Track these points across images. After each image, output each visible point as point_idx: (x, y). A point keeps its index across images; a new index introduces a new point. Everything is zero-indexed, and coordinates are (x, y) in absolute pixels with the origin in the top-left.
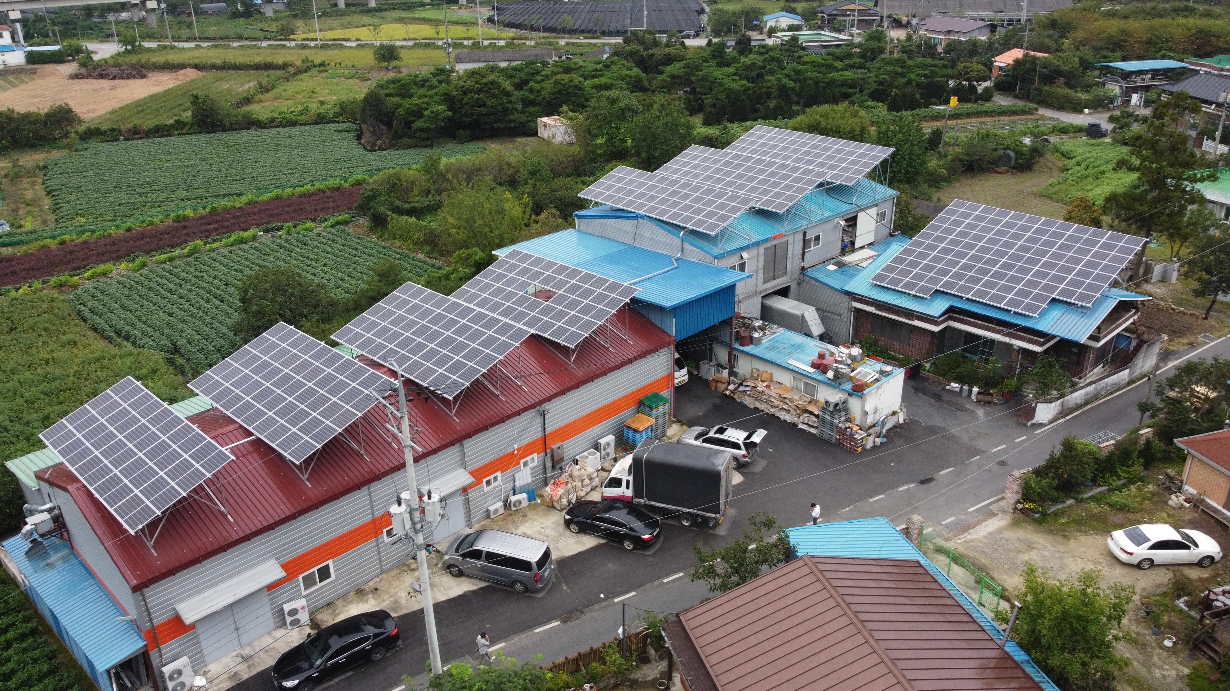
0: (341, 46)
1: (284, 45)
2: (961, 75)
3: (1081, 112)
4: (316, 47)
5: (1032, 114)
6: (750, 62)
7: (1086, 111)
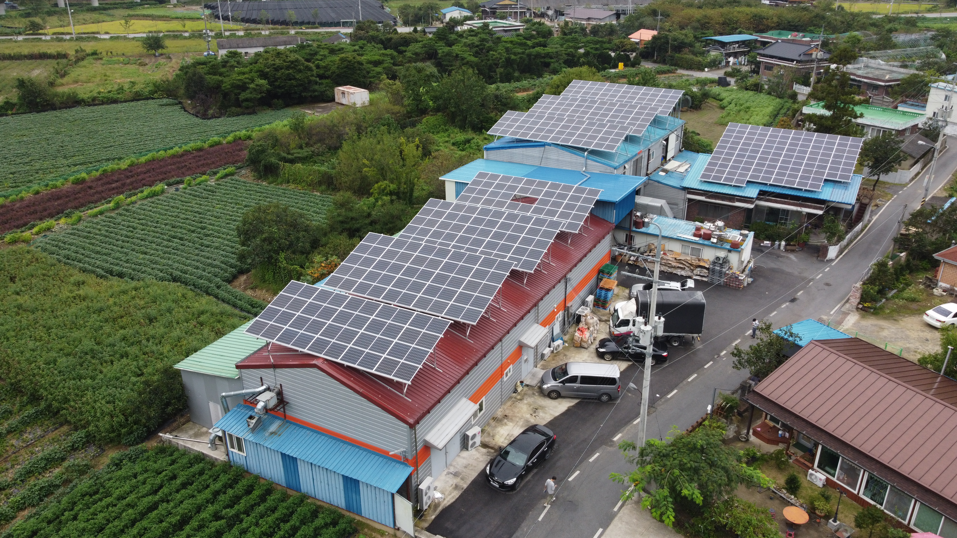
0: (96, 38)
1: (40, 39)
2: (619, 47)
3: (703, 70)
4: (71, 40)
5: (674, 73)
7: (706, 69)
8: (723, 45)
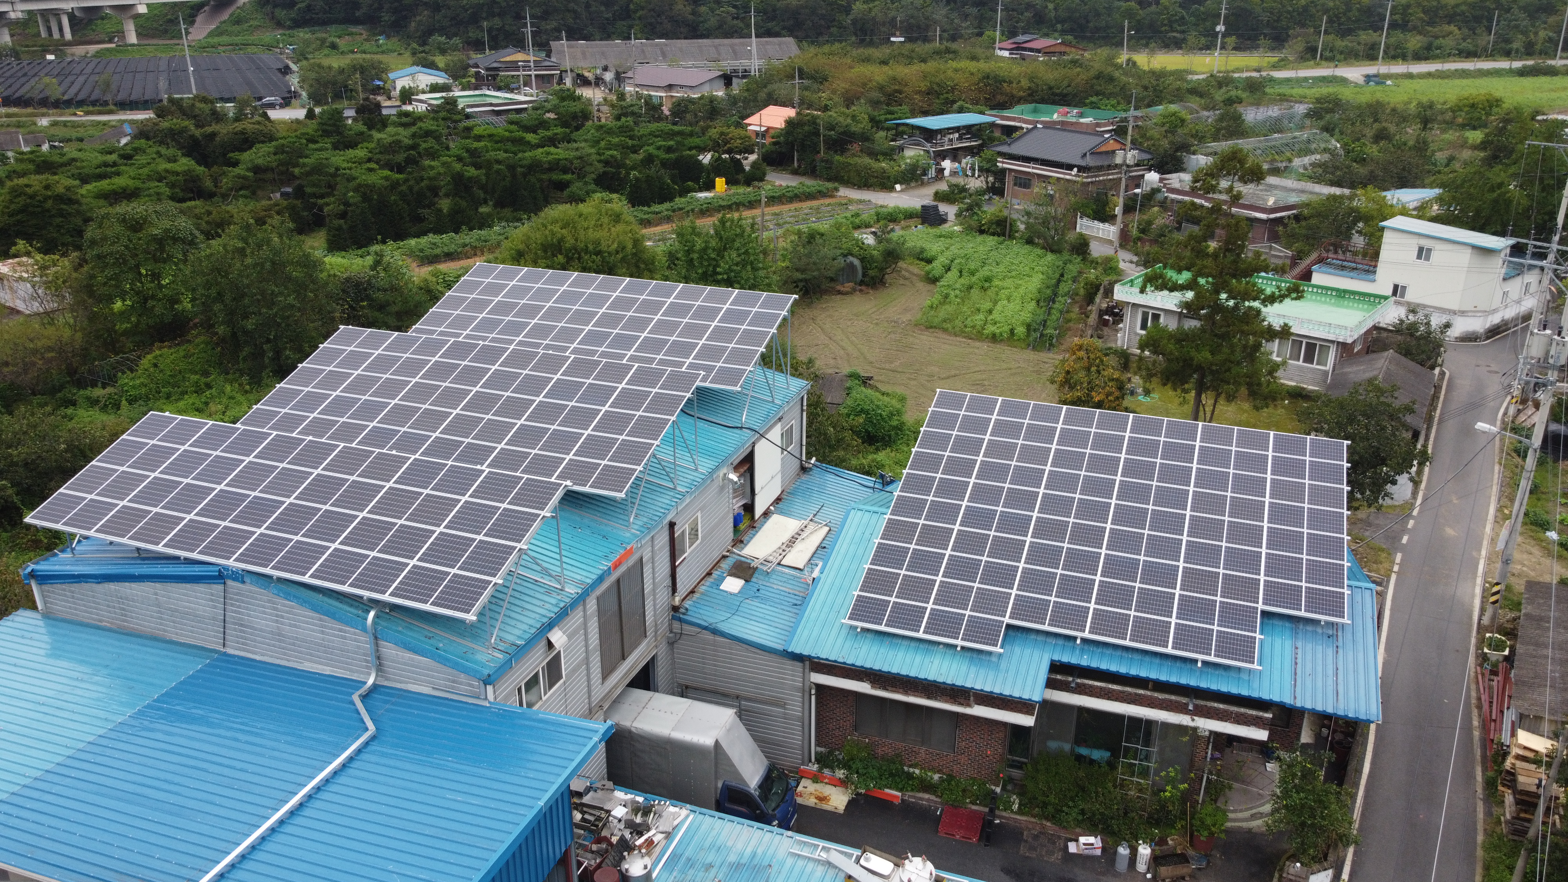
3: (892, 189)
5: (832, 196)
6: (389, 140)
7: (898, 187)
8: (929, 134)
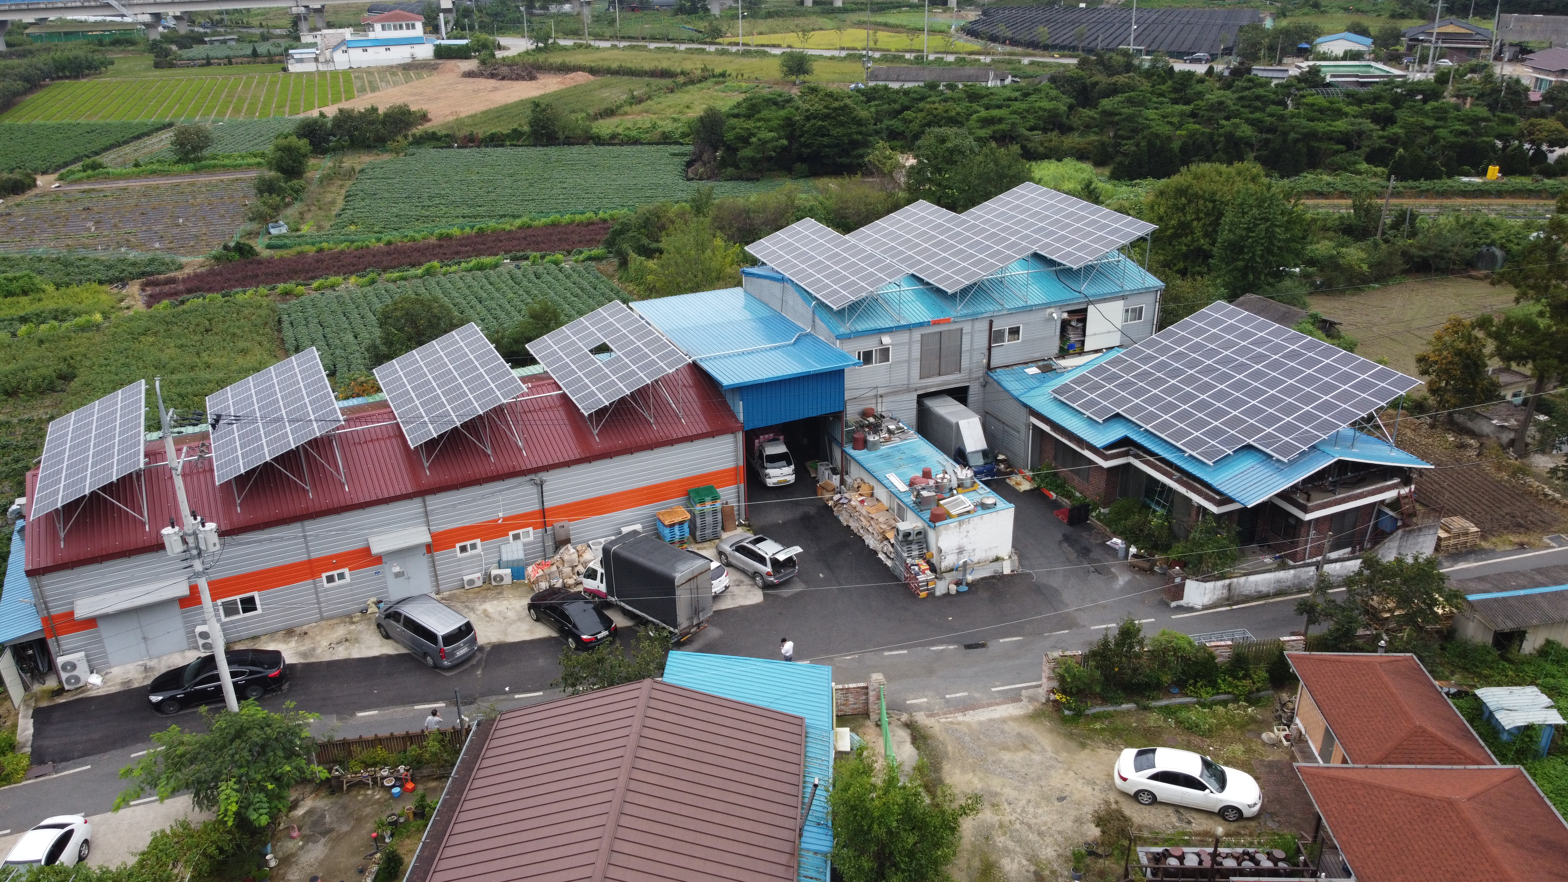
0: (765, 53)
1: (704, 50)
4: (737, 53)
